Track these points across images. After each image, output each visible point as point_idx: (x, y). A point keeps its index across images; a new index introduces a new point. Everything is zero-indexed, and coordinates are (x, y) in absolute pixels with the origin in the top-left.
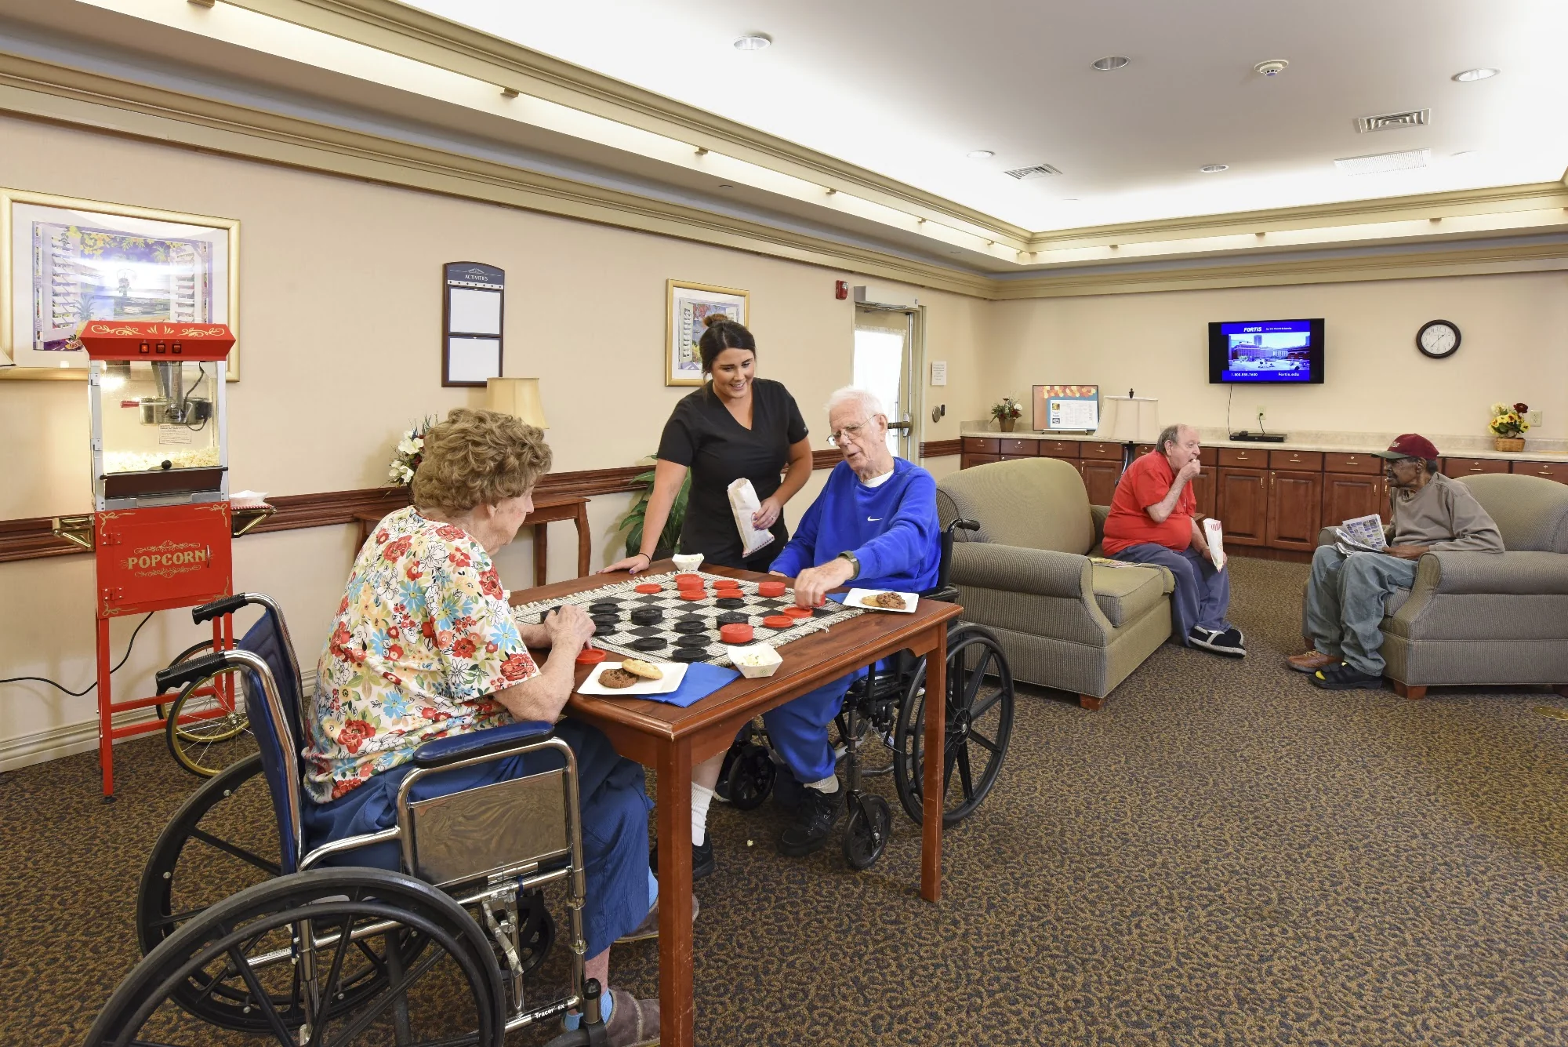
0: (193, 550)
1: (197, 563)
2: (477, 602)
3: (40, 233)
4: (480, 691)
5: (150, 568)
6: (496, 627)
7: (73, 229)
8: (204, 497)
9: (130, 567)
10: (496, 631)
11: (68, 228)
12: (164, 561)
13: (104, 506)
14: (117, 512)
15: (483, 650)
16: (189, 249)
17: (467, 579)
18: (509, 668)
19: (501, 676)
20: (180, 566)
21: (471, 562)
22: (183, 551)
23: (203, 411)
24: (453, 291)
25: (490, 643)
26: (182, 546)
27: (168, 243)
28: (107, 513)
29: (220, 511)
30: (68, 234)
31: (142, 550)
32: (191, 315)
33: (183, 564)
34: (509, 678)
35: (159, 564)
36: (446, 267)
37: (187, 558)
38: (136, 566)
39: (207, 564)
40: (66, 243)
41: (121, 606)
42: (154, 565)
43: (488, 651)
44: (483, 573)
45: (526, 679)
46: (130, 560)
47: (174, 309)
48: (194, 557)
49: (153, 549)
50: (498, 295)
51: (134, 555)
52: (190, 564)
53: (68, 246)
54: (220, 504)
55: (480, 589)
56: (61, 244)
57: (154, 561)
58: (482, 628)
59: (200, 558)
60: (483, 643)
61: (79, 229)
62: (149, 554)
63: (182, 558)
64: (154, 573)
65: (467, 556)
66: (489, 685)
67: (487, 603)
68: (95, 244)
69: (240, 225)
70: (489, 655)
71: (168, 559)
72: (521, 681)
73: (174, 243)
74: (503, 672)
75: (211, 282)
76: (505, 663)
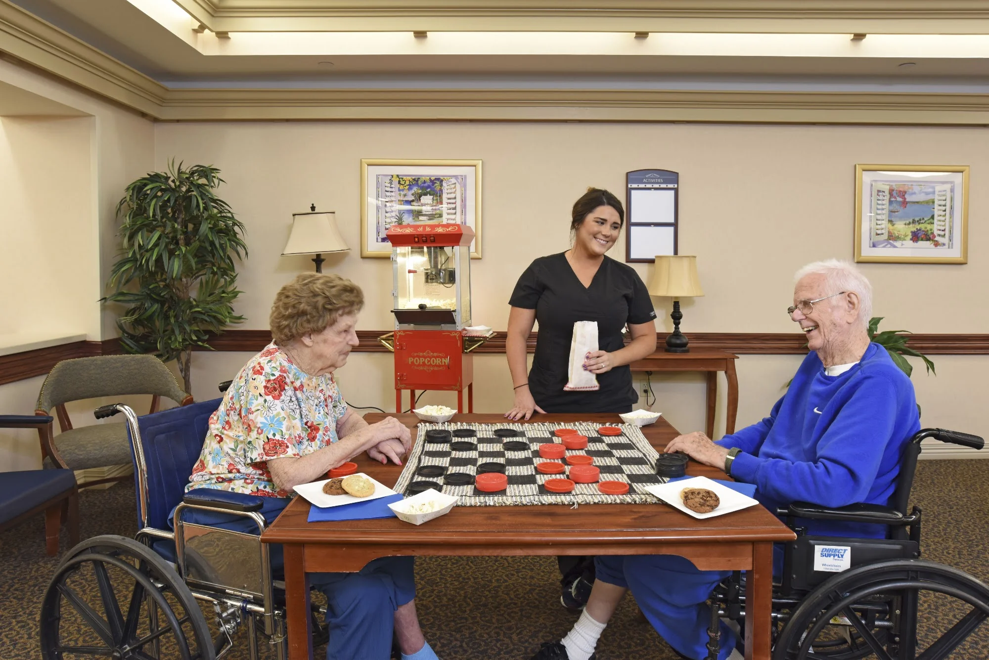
0: (441, 358)
1: (443, 366)
2: (257, 400)
3: (380, 181)
4: (251, 459)
5: (419, 365)
6: (266, 419)
7: (395, 176)
8: (446, 327)
9: (410, 363)
10: (266, 422)
11: (392, 176)
12: (426, 362)
13: (398, 327)
14: (404, 331)
15: (255, 432)
16: (453, 180)
17: (256, 383)
18: (267, 447)
19: (262, 451)
20: (433, 366)
21: (264, 372)
22: (436, 357)
23: (451, 277)
24: (633, 192)
25: (259, 428)
26: (435, 354)
27: (442, 178)
28: (399, 331)
29: (455, 336)
30: (392, 179)
31: (416, 354)
32: (454, 219)
33: (436, 365)
34: (267, 454)
35: (424, 363)
36: (627, 173)
37: (438, 362)
38: (413, 362)
39: (448, 367)
40: (391, 184)
41: (405, 384)
42: (421, 363)
43: (258, 433)
44: (269, 381)
45: (275, 457)
46: (410, 359)
47: (445, 216)
48: (441, 362)
49: (421, 354)
50: (673, 192)
51: (412, 356)
52: (439, 366)
53: (392, 186)
54: (456, 332)
55: (262, 391)
56: (389, 185)
57: (421, 361)
58: (256, 418)
59: (445, 362)
60: (255, 427)
61: (398, 176)
62: (419, 357)
63: (435, 361)
64: (421, 368)
65: (262, 368)
66: (257, 456)
67: (265, 401)
68: (405, 183)
69: (482, 162)
70: (258, 436)
71: (428, 361)
72: (272, 458)
73: (445, 178)
74: (264, 449)
75: (465, 200)
76: (265, 443)
